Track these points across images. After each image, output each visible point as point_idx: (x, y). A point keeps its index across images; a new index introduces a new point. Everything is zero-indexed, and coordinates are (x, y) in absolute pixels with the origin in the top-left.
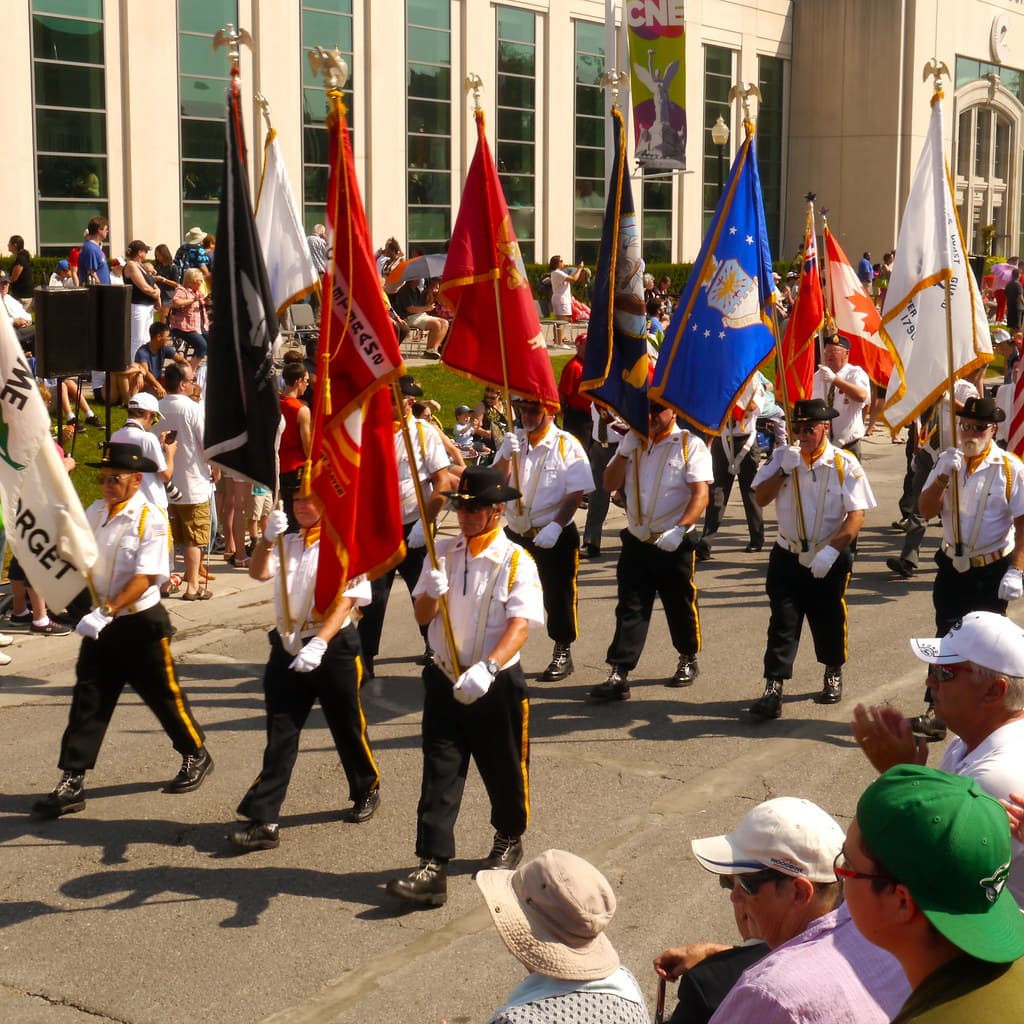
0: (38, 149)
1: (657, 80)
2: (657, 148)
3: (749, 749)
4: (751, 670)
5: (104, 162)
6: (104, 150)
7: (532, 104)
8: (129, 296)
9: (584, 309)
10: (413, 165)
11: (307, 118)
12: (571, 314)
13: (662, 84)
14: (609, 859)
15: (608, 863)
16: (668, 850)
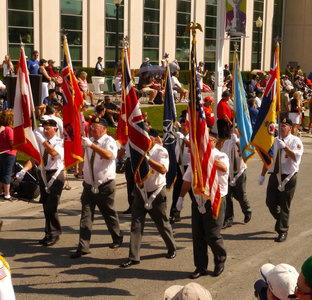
0: (9, 25)
1: (235, 3)
2: (235, 28)
3: (264, 249)
4: (266, 220)
5: (33, 30)
6: (33, 26)
7: (190, 11)
8: (41, 79)
9: (207, 87)
10: (145, 33)
11: (107, 15)
12: (202, 89)
13: (237, 5)
14: (212, 287)
15: (211, 289)
16: (234, 285)
